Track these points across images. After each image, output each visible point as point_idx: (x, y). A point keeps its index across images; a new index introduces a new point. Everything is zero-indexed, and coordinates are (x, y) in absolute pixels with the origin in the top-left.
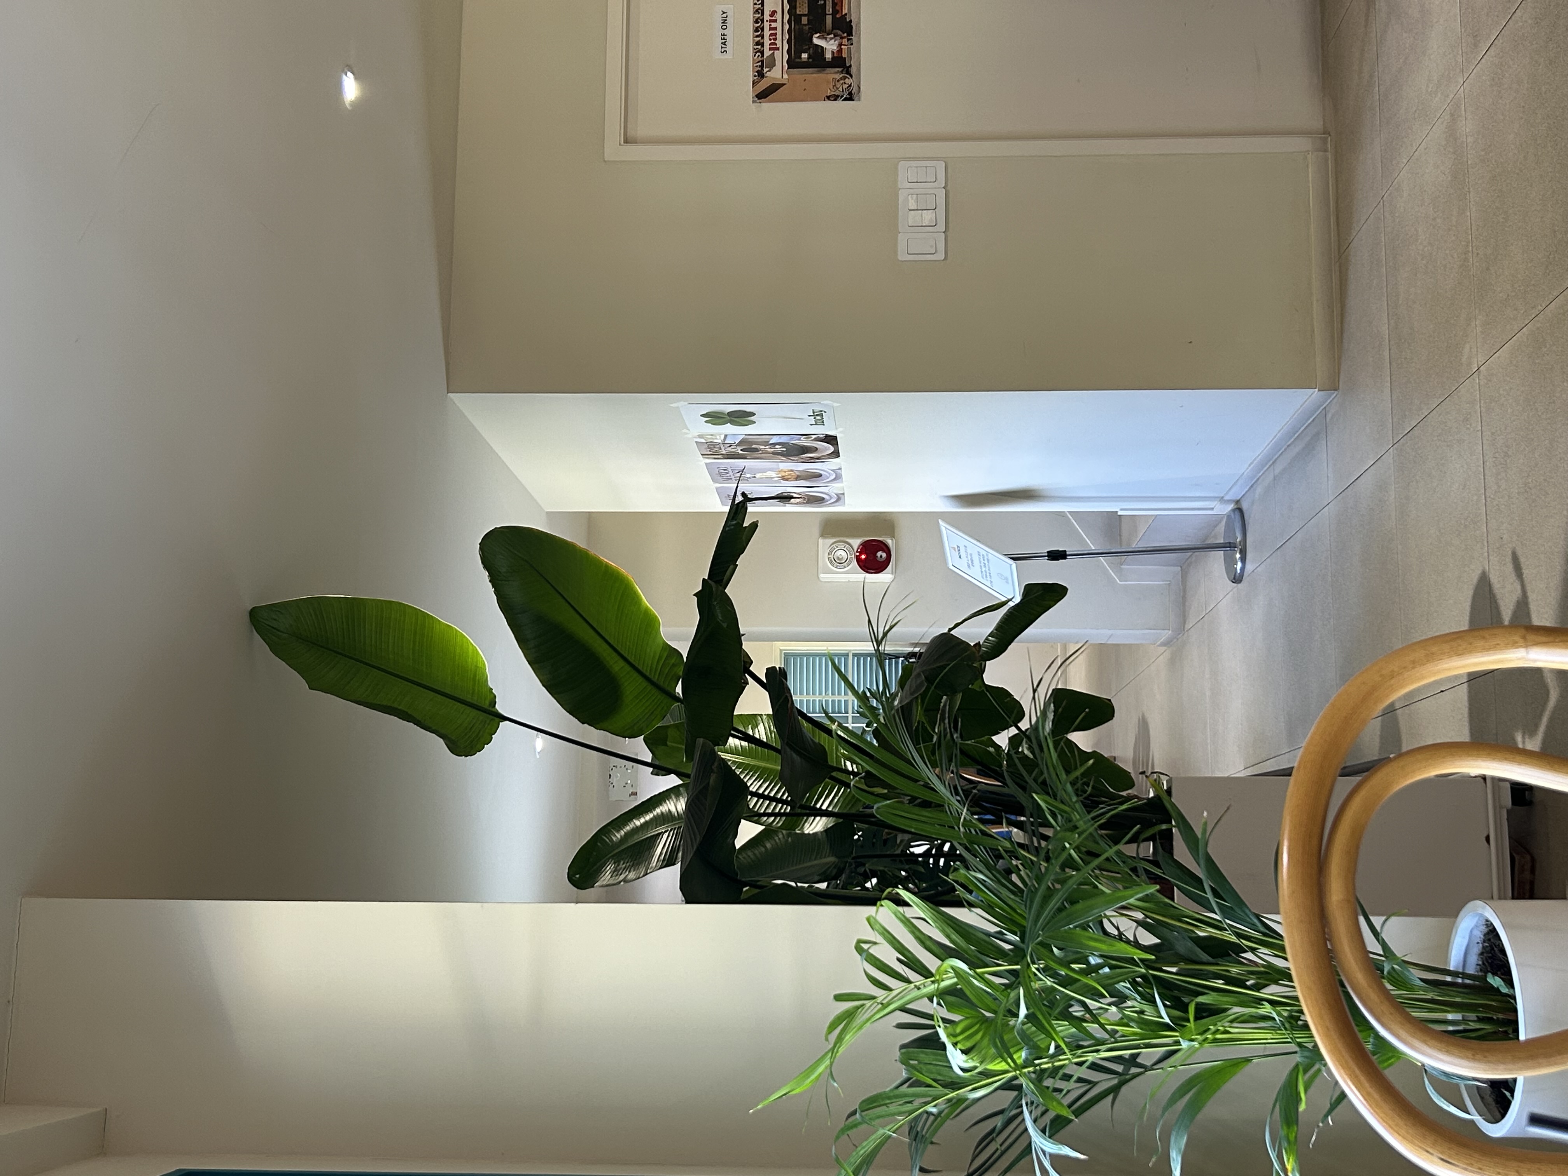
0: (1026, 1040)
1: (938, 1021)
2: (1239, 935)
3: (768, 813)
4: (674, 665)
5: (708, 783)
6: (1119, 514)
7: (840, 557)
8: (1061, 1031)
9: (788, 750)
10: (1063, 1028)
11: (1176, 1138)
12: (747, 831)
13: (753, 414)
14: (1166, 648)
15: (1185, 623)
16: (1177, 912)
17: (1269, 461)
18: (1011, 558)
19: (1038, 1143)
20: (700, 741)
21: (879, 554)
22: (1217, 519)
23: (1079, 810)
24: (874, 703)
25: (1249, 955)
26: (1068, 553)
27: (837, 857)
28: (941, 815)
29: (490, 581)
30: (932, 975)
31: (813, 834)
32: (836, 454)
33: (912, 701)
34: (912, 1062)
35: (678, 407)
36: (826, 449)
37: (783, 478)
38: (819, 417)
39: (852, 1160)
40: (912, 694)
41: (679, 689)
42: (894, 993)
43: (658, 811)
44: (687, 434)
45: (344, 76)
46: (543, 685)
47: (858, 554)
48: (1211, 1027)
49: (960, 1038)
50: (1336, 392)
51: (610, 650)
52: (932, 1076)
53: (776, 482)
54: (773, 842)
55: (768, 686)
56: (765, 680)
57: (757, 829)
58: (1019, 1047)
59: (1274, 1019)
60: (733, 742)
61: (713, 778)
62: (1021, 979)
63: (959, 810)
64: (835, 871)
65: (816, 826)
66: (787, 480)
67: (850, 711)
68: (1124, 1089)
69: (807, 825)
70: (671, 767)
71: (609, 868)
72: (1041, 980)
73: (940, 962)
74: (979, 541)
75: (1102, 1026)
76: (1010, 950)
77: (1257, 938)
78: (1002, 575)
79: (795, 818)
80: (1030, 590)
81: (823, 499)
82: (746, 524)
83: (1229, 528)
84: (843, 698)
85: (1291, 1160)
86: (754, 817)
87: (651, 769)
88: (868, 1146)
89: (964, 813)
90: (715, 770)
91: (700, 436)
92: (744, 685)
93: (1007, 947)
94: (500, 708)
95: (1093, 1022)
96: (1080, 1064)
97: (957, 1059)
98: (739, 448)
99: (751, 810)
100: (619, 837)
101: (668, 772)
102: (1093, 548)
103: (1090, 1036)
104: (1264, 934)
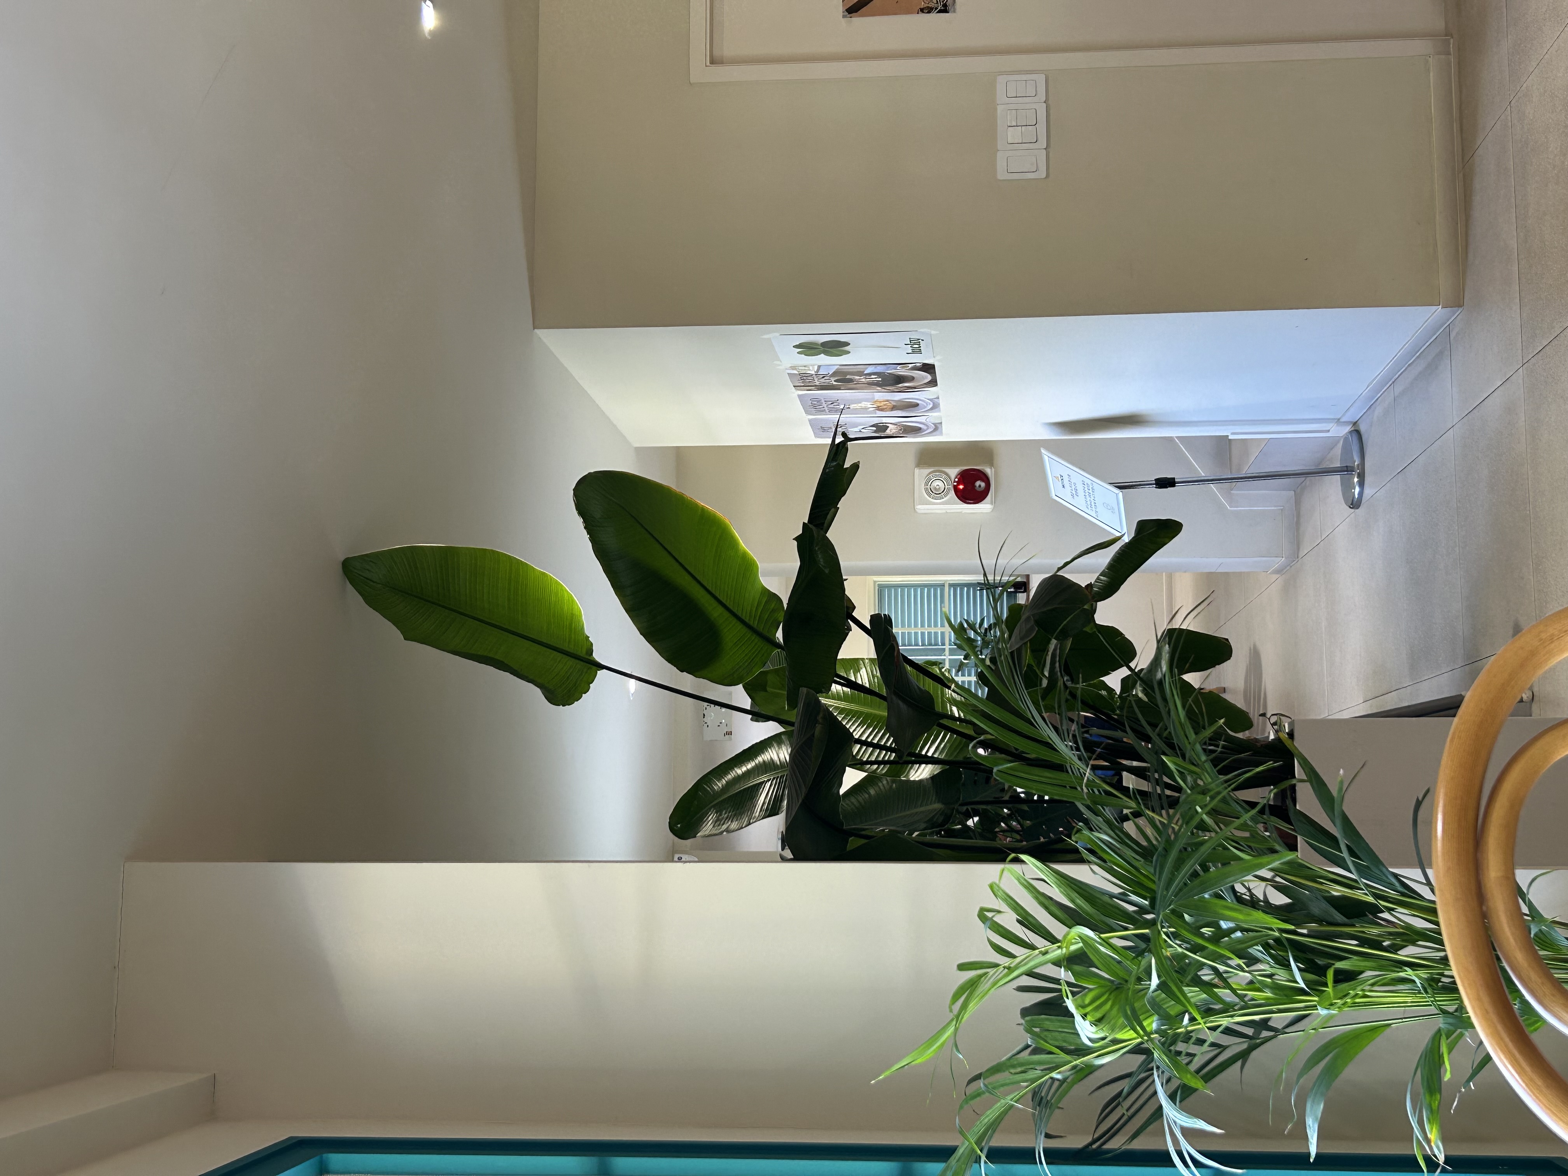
0: (1156, 1007)
1: (1064, 986)
2: (1377, 896)
3: (871, 761)
4: (773, 611)
5: (813, 735)
6: (1229, 438)
7: (938, 487)
8: (1192, 997)
9: (894, 697)
10: (1194, 994)
11: (1312, 1106)
12: (852, 777)
13: (847, 344)
14: (1279, 575)
15: (1298, 549)
16: (1309, 872)
17: (1390, 380)
18: (1116, 487)
19: (1171, 1115)
20: (804, 690)
21: (978, 483)
22: (1334, 441)
23: (1209, 770)
24: (972, 634)
25: (1386, 915)
26: (1176, 480)
27: (943, 803)
28: (1063, 775)
29: (585, 528)
30: (1058, 941)
31: (918, 780)
32: (933, 383)
33: (1022, 645)
34: (1035, 1029)
35: (770, 339)
36: (924, 378)
37: (879, 409)
38: (916, 346)
39: (976, 1129)
40: (1022, 639)
41: (779, 635)
42: (1018, 960)
43: (760, 759)
44: (779, 365)
45: (423, 4)
46: (641, 634)
47: (955, 484)
48: (1351, 992)
49: (1088, 1009)
50: (1461, 309)
51: (708, 597)
52: (1057, 1044)
53: (871, 412)
54: (877, 788)
55: (872, 632)
56: (869, 627)
57: (861, 775)
58: (1148, 1014)
59: (1414, 981)
60: (835, 688)
61: (818, 729)
62: (1151, 945)
63: (1081, 770)
64: (941, 819)
65: (921, 773)
66: (882, 410)
67: (947, 642)
68: (1255, 1054)
69: (912, 772)
70: (771, 714)
71: (711, 817)
72: (1171, 946)
73: (1067, 929)
74: (1083, 470)
75: (1234, 991)
76: (1134, 912)
77: (1394, 898)
78: (1108, 505)
79: (899, 766)
80: (1143, 527)
81: (920, 429)
82: (847, 465)
83: (1346, 450)
84: (939, 630)
85: (1434, 1129)
86: (859, 765)
87: (750, 716)
88: (990, 1115)
89: (1087, 774)
90: (820, 720)
91: (793, 368)
92: (847, 632)
93: (1131, 908)
94: (597, 656)
95: (1224, 988)
96: (1213, 1029)
97: (1086, 1030)
98: (833, 379)
99: (854, 757)
100: (720, 786)
101: (766, 718)
102: (1203, 474)
103: (1219, 1000)
104: (1403, 894)
